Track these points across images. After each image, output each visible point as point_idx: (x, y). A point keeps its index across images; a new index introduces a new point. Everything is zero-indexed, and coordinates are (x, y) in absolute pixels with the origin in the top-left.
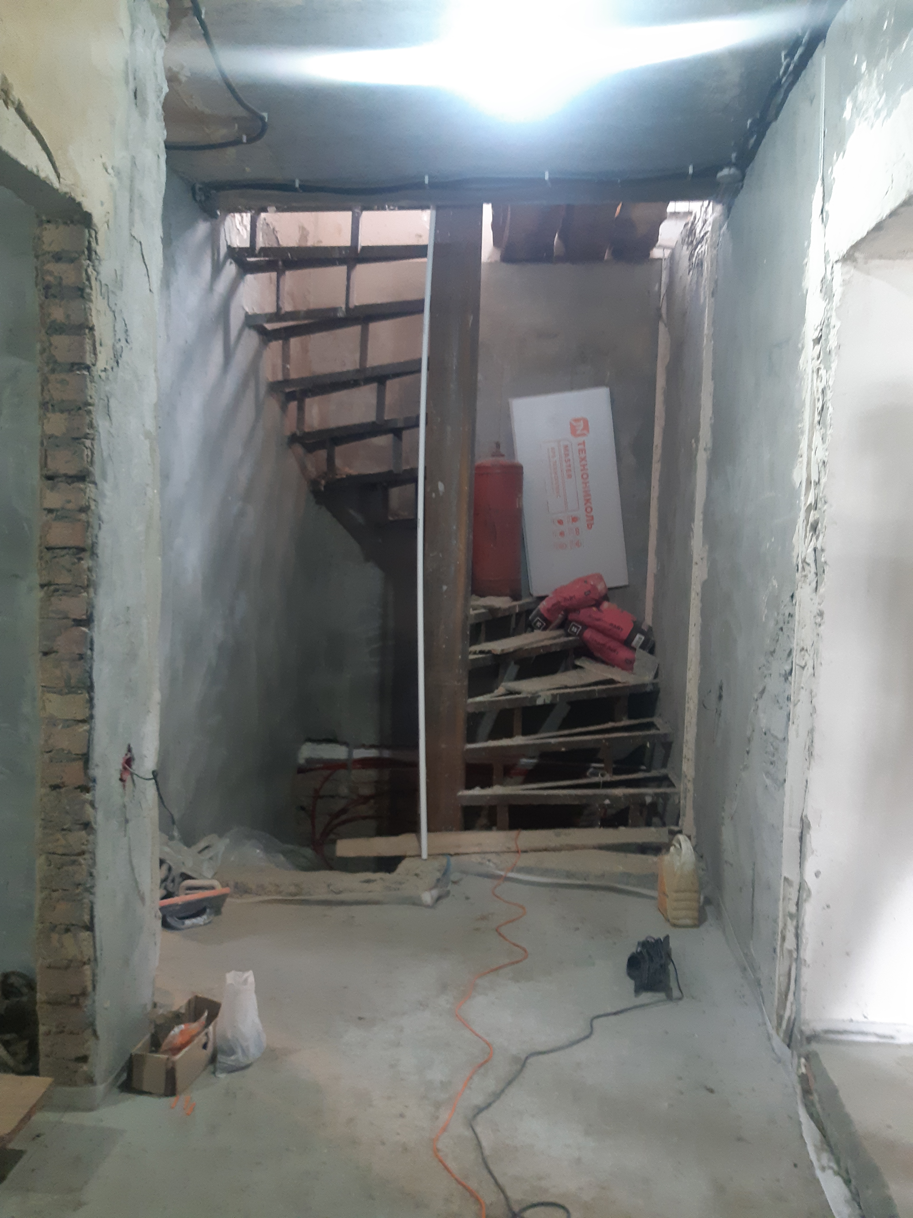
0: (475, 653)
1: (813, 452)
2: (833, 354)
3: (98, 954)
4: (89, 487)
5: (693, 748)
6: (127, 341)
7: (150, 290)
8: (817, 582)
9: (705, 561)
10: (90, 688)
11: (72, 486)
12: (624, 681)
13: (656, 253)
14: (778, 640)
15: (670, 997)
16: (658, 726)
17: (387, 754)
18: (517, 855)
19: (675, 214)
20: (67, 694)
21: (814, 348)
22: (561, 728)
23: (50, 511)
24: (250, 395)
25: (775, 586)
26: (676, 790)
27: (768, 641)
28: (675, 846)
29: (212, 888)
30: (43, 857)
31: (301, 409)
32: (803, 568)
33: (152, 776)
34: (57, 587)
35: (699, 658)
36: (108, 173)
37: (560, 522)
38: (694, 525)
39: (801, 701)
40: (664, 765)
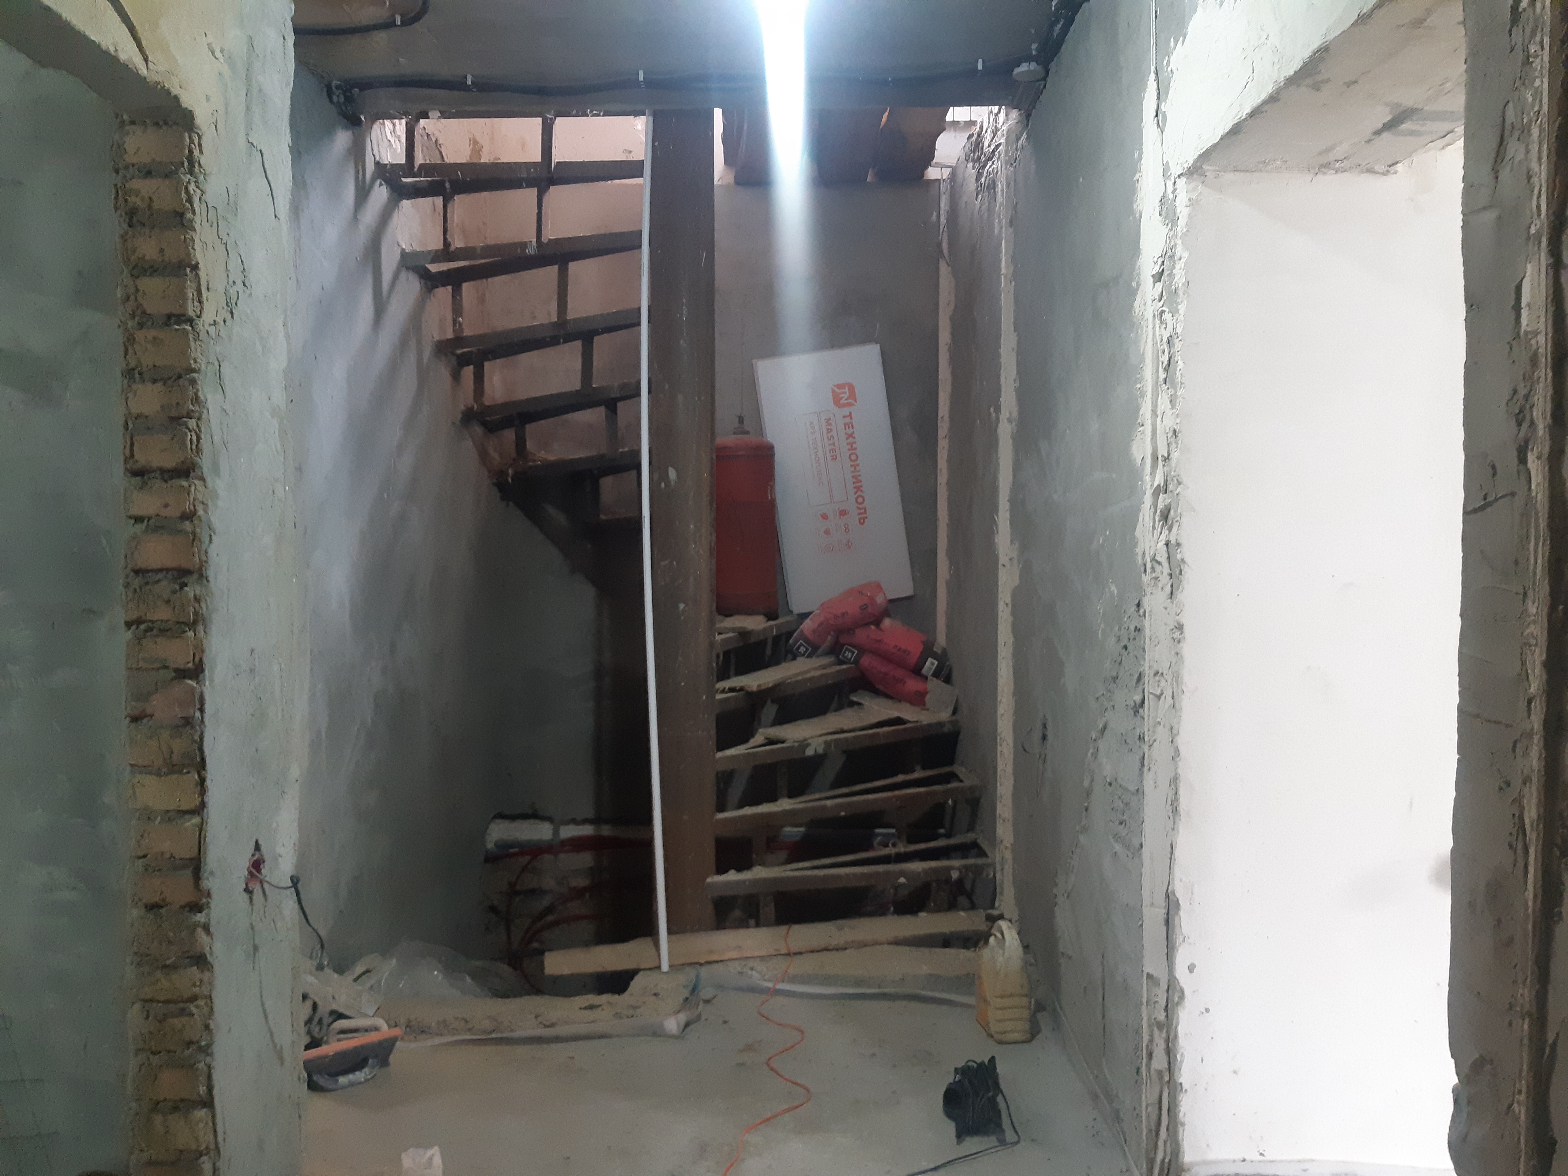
0: (723, 691)
1: (1159, 419)
2: (1180, 292)
3: (220, 1139)
4: (194, 483)
5: (1010, 805)
6: (244, 285)
7: (276, 216)
8: (1172, 586)
9: (1015, 562)
10: (202, 765)
11: (170, 483)
12: (916, 719)
13: (932, 173)
14: (1120, 663)
15: (1002, 1142)
16: (961, 777)
17: (606, 831)
18: (789, 958)
19: (955, 124)
20: (166, 774)
21: (1154, 287)
22: (835, 785)
23: (138, 519)
24: (412, 357)
25: (1114, 591)
26: (989, 861)
27: (1108, 664)
28: (995, 936)
29: (376, 1029)
30: (137, 1007)
31: (479, 377)
32: (1153, 568)
33: (290, 884)
34: (150, 624)
35: (1012, 687)
36: (215, 57)
37: (825, 517)
38: (998, 517)
39: (1158, 741)
40: (971, 828)
